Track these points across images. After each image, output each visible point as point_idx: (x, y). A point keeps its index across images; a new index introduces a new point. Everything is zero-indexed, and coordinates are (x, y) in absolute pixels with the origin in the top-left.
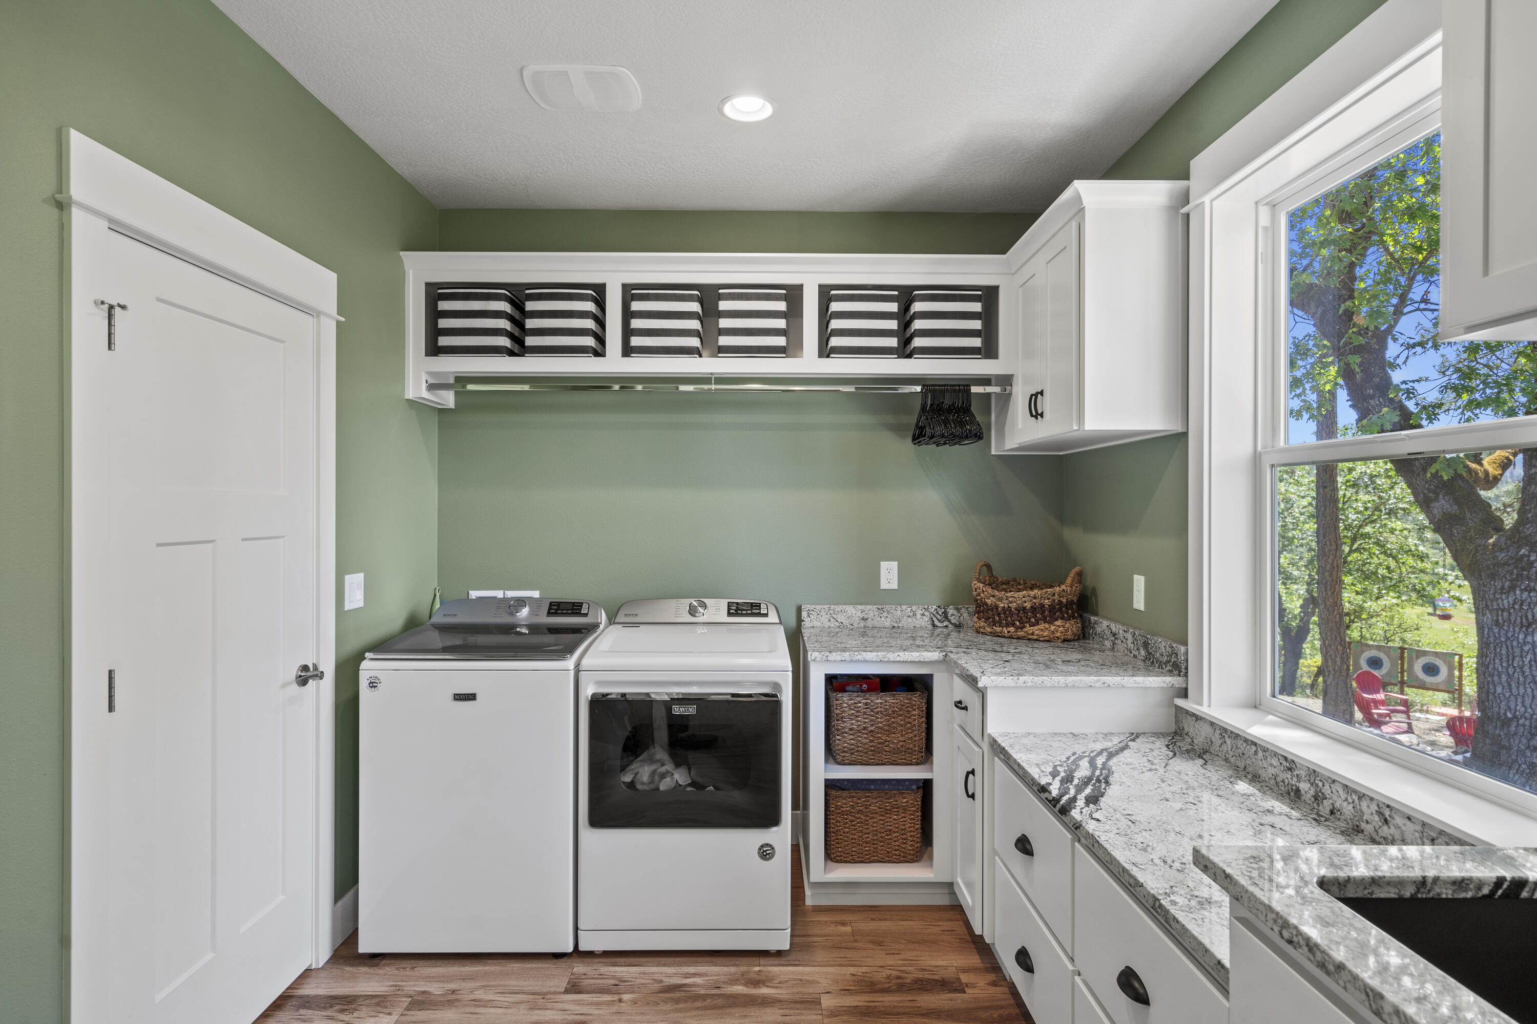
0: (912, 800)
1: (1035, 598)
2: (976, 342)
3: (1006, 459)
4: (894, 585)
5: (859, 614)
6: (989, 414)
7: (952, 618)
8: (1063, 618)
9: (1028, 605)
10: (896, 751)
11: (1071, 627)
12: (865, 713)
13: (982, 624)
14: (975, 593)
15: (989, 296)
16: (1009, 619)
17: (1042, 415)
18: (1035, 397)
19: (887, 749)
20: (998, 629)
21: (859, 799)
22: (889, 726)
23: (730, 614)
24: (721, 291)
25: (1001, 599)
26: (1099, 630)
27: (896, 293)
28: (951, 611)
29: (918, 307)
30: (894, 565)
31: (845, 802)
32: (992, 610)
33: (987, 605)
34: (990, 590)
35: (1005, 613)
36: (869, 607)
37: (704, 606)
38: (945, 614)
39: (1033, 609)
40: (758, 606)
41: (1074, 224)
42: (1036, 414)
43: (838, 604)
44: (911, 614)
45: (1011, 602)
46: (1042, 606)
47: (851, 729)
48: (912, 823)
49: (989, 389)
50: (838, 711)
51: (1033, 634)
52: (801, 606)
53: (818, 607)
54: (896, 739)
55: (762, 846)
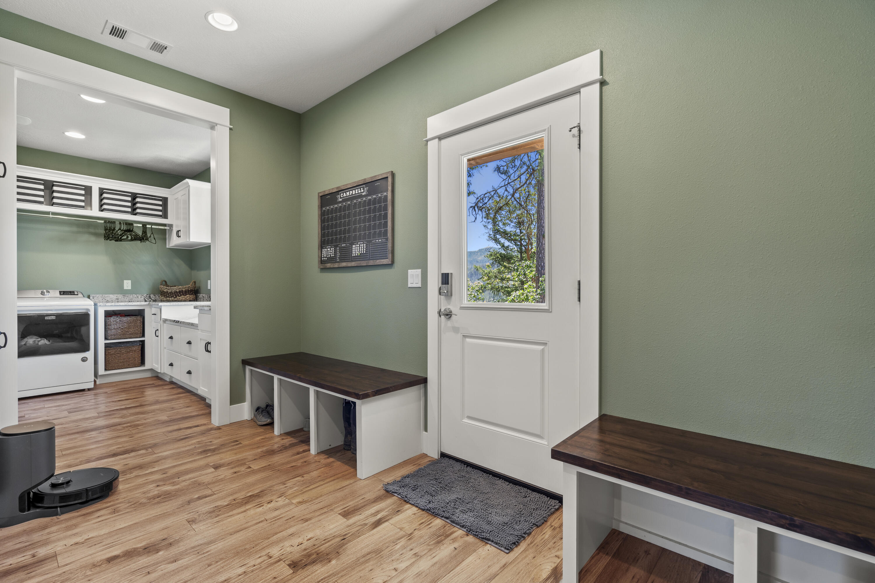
0: (138, 348)
1: (180, 288)
2: (160, 213)
3: (171, 249)
4: (130, 288)
5: (115, 297)
6: (166, 235)
7: (152, 298)
8: (189, 294)
9: (178, 291)
10: (132, 334)
11: (192, 297)
12: (119, 323)
13: (163, 298)
14: (160, 289)
15: (165, 200)
16: (172, 295)
17: (180, 236)
18: (178, 232)
19: (128, 333)
20: (168, 299)
21: (118, 349)
22: (129, 326)
23: (60, 294)
24: (54, 183)
25: (169, 289)
26: (200, 297)
27: (130, 194)
28: (152, 296)
29: (138, 200)
30: (130, 281)
31: (112, 351)
32: (166, 293)
33: (164, 291)
34: (165, 287)
35: (170, 294)
36: (119, 295)
37: (49, 292)
38: (150, 297)
39: (180, 292)
40: (74, 292)
41: (187, 189)
42: (179, 236)
43: (106, 294)
44: (137, 297)
45: (172, 290)
46: (182, 291)
47: (114, 328)
48: (138, 355)
49: (165, 228)
50: (109, 323)
51: (179, 299)
52: (90, 295)
53: (98, 295)
54: (131, 330)
55: (83, 358)
